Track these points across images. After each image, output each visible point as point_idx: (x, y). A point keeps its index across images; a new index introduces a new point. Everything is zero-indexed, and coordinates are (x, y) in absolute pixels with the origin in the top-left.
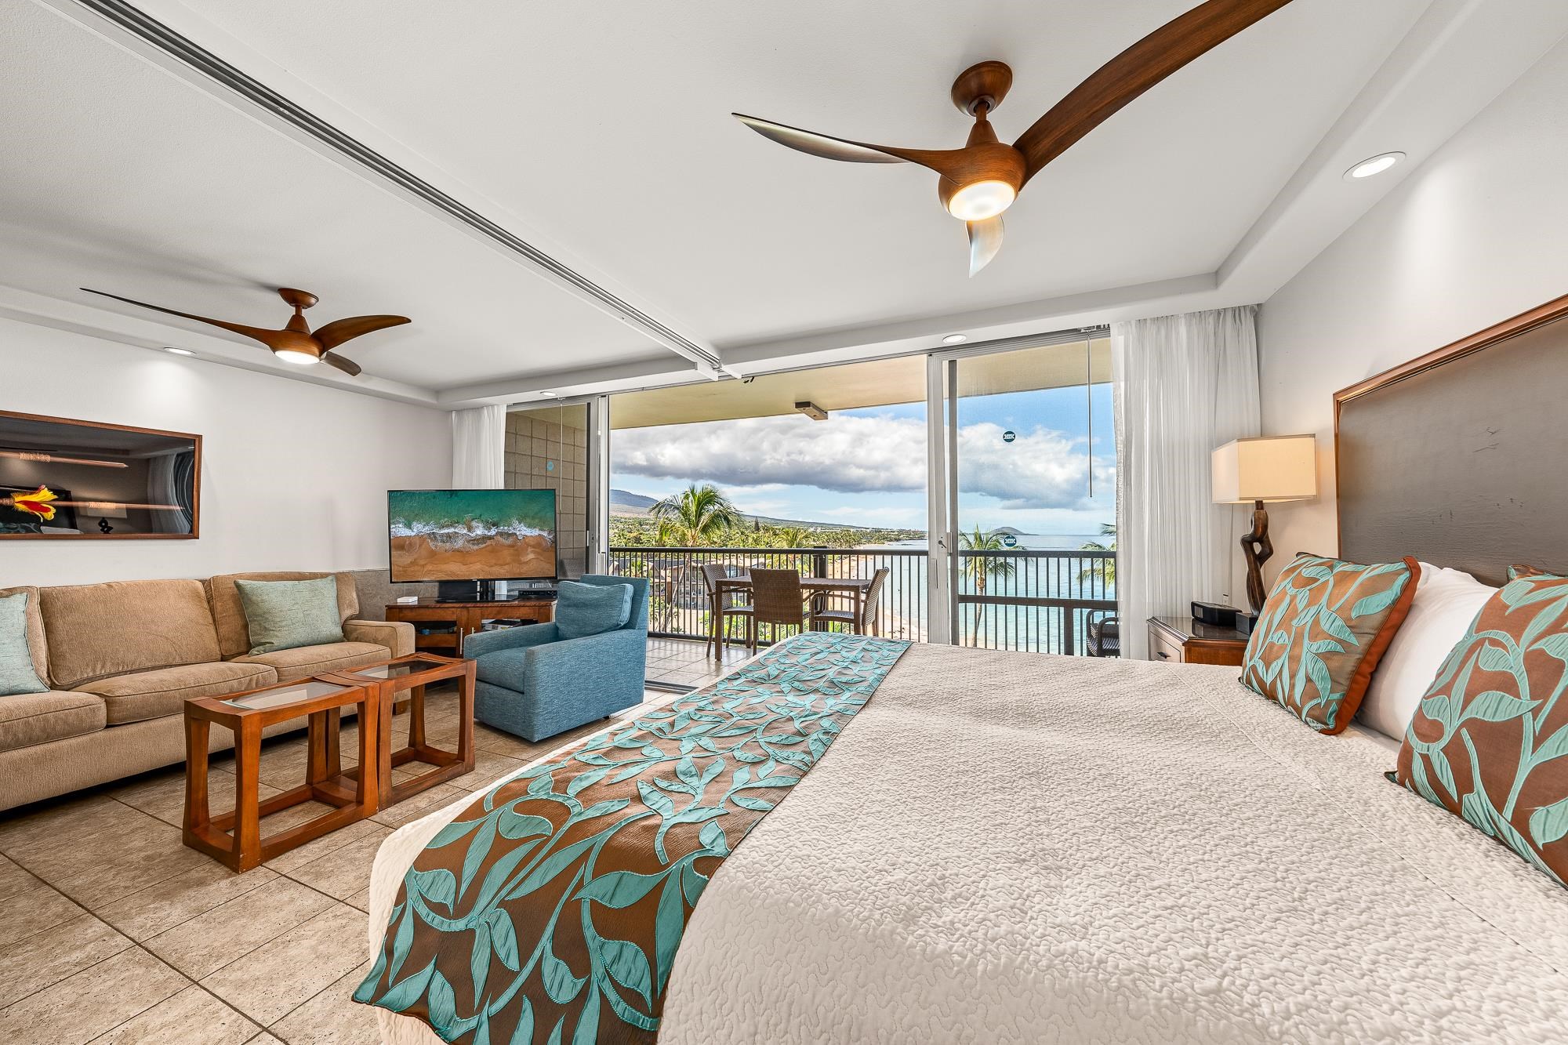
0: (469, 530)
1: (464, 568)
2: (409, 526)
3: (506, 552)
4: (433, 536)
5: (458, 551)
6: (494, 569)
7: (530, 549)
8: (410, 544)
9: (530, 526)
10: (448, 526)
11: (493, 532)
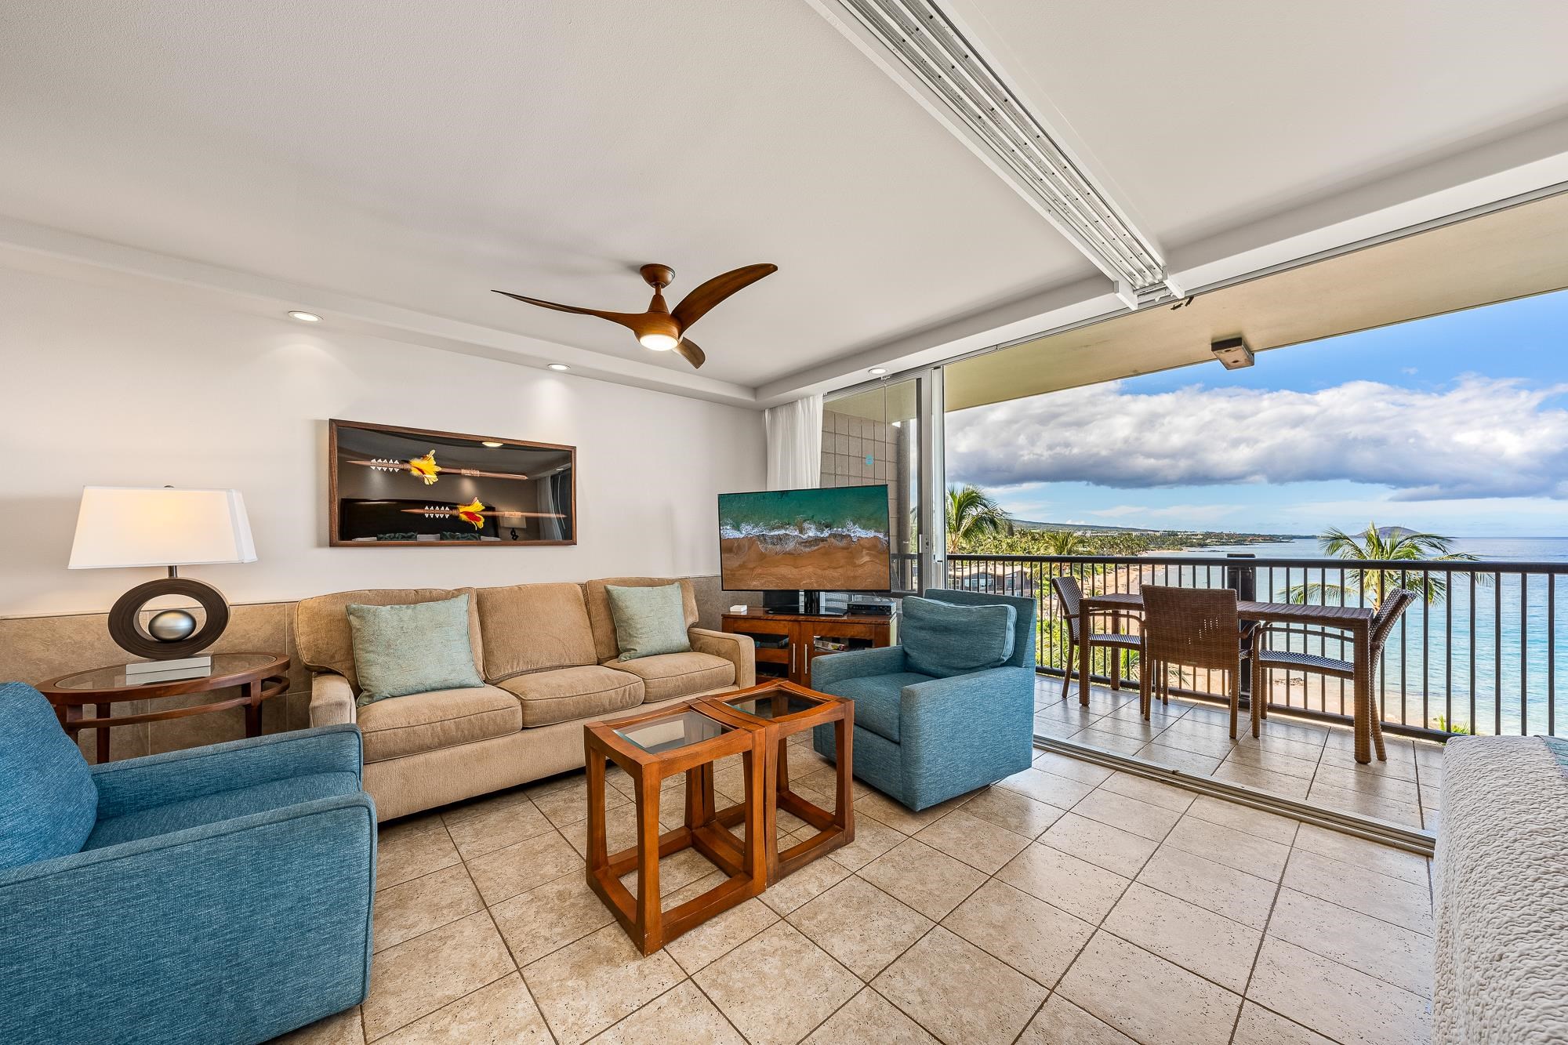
0: (801, 532)
1: (795, 571)
2: (737, 527)
3: (840, 555)
4: (762, 538)
5: (789, 553)
6: (827, 572)
7: (865, 552)
8: (739, 547)
9: (865, 527)
10: (779, 528)
11: (826, 533)
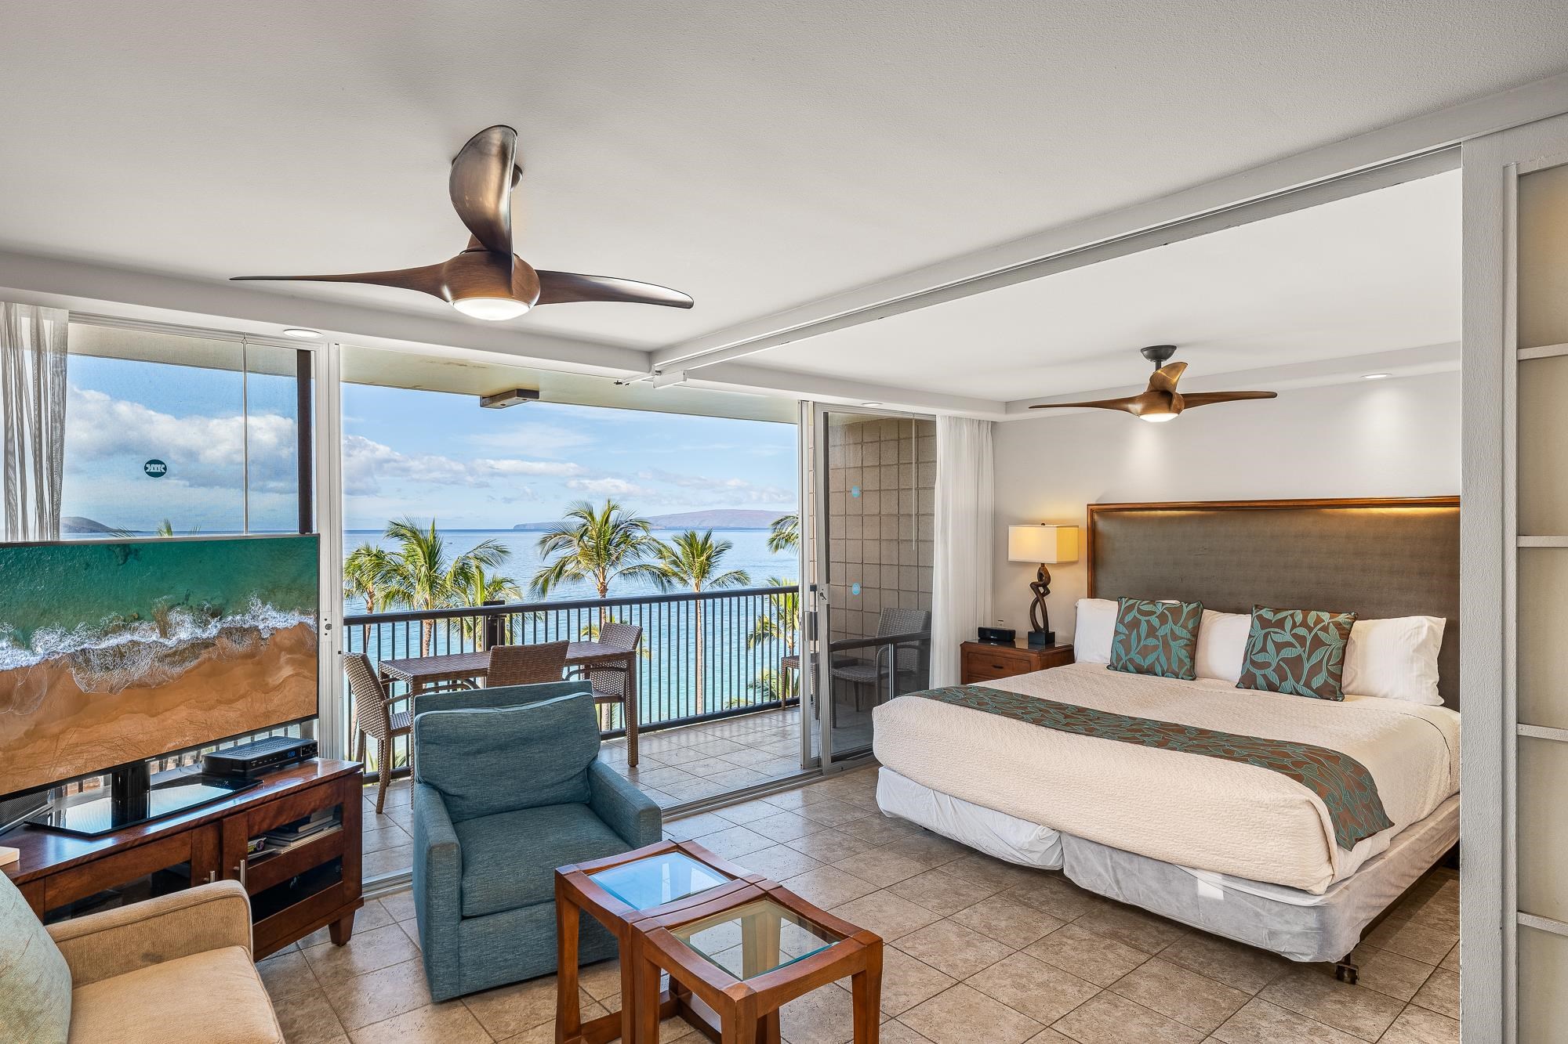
0: (164, 633)
1: (151, 724)
2: (23, 641)
3: (239, 671)
4: (81, 659)
5: (141, 685)
6: (216, 713)
7: (284, 657)
8: (27, 687)
9: (283, 608)
10: (117, 630)
11: (213, 629)
